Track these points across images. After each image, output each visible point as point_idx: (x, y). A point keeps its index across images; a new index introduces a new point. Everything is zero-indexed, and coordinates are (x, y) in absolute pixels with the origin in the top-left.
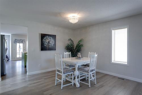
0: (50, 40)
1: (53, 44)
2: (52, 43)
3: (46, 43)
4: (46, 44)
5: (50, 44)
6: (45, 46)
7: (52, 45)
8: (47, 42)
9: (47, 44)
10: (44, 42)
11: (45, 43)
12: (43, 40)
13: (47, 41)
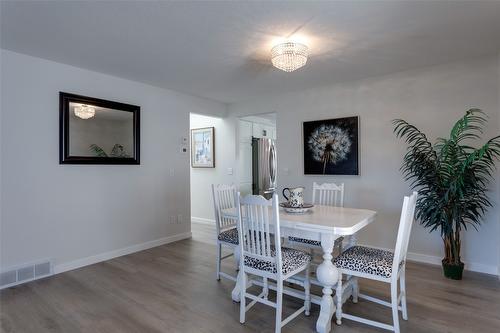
0: (331, 137)
1: (347, 150)
2: (341, 148)
3: (320, 148)
4: (319, 154)
5: (332, 153)
6: (318, 158)
7: (343, 155)
8: (324, 145)
9: (322, 153)
10: (314, 147)
11: (317, 150)
12: (310, 142)
13: (324, 143)
